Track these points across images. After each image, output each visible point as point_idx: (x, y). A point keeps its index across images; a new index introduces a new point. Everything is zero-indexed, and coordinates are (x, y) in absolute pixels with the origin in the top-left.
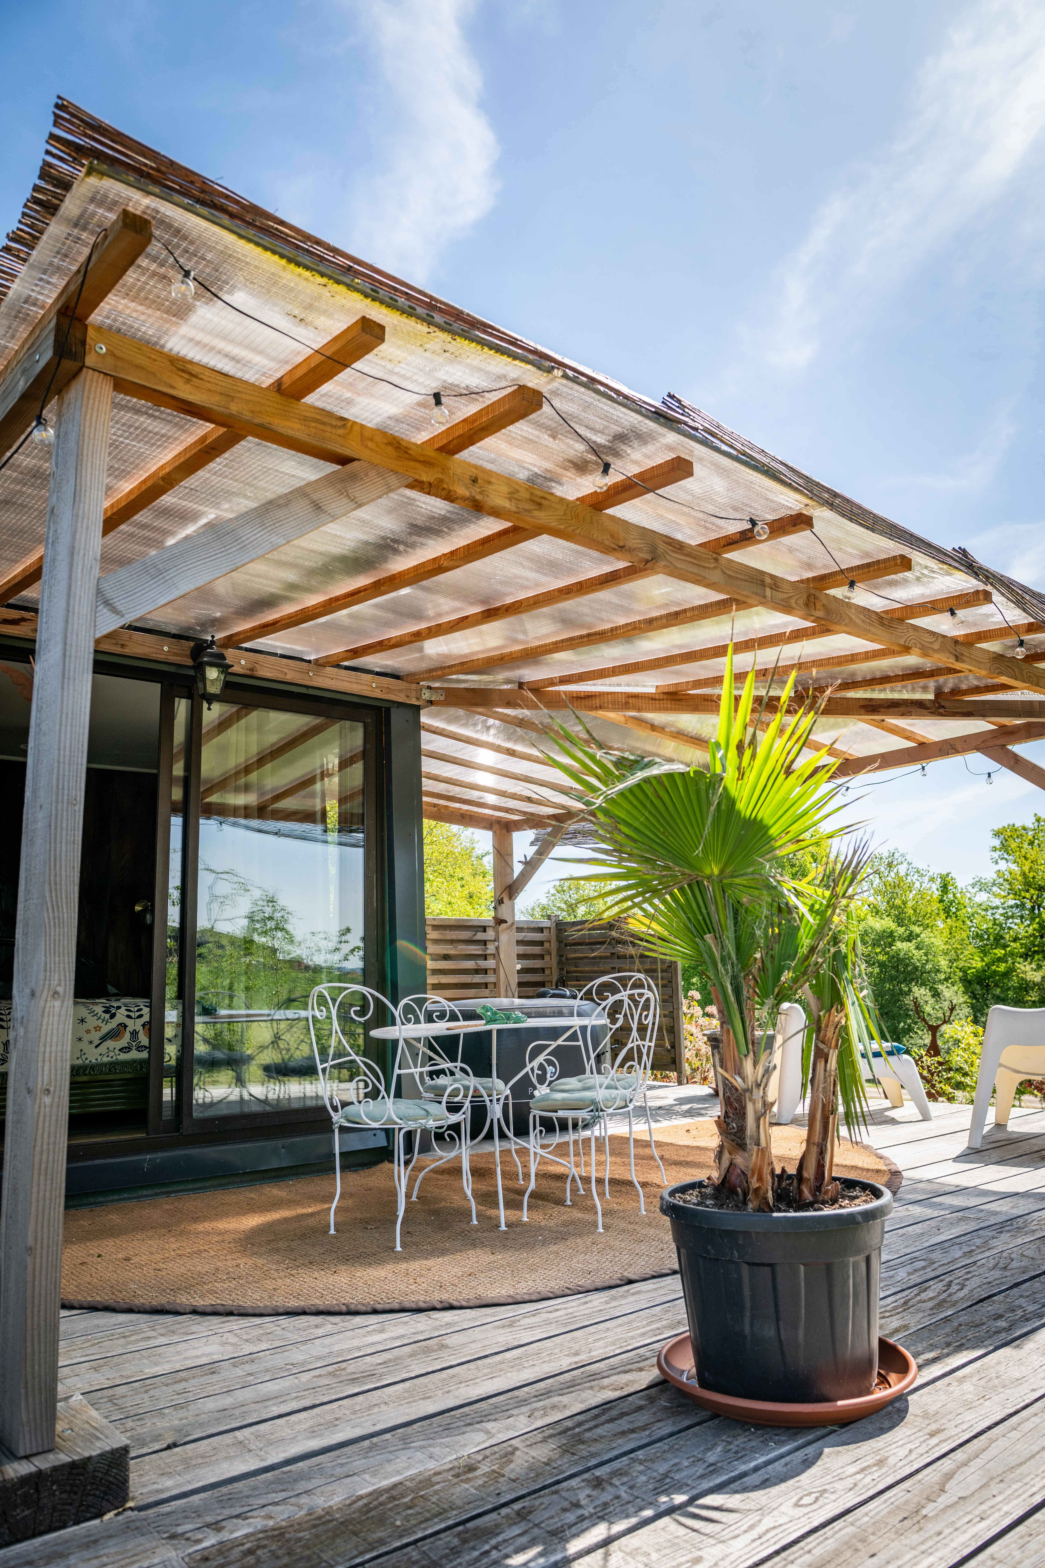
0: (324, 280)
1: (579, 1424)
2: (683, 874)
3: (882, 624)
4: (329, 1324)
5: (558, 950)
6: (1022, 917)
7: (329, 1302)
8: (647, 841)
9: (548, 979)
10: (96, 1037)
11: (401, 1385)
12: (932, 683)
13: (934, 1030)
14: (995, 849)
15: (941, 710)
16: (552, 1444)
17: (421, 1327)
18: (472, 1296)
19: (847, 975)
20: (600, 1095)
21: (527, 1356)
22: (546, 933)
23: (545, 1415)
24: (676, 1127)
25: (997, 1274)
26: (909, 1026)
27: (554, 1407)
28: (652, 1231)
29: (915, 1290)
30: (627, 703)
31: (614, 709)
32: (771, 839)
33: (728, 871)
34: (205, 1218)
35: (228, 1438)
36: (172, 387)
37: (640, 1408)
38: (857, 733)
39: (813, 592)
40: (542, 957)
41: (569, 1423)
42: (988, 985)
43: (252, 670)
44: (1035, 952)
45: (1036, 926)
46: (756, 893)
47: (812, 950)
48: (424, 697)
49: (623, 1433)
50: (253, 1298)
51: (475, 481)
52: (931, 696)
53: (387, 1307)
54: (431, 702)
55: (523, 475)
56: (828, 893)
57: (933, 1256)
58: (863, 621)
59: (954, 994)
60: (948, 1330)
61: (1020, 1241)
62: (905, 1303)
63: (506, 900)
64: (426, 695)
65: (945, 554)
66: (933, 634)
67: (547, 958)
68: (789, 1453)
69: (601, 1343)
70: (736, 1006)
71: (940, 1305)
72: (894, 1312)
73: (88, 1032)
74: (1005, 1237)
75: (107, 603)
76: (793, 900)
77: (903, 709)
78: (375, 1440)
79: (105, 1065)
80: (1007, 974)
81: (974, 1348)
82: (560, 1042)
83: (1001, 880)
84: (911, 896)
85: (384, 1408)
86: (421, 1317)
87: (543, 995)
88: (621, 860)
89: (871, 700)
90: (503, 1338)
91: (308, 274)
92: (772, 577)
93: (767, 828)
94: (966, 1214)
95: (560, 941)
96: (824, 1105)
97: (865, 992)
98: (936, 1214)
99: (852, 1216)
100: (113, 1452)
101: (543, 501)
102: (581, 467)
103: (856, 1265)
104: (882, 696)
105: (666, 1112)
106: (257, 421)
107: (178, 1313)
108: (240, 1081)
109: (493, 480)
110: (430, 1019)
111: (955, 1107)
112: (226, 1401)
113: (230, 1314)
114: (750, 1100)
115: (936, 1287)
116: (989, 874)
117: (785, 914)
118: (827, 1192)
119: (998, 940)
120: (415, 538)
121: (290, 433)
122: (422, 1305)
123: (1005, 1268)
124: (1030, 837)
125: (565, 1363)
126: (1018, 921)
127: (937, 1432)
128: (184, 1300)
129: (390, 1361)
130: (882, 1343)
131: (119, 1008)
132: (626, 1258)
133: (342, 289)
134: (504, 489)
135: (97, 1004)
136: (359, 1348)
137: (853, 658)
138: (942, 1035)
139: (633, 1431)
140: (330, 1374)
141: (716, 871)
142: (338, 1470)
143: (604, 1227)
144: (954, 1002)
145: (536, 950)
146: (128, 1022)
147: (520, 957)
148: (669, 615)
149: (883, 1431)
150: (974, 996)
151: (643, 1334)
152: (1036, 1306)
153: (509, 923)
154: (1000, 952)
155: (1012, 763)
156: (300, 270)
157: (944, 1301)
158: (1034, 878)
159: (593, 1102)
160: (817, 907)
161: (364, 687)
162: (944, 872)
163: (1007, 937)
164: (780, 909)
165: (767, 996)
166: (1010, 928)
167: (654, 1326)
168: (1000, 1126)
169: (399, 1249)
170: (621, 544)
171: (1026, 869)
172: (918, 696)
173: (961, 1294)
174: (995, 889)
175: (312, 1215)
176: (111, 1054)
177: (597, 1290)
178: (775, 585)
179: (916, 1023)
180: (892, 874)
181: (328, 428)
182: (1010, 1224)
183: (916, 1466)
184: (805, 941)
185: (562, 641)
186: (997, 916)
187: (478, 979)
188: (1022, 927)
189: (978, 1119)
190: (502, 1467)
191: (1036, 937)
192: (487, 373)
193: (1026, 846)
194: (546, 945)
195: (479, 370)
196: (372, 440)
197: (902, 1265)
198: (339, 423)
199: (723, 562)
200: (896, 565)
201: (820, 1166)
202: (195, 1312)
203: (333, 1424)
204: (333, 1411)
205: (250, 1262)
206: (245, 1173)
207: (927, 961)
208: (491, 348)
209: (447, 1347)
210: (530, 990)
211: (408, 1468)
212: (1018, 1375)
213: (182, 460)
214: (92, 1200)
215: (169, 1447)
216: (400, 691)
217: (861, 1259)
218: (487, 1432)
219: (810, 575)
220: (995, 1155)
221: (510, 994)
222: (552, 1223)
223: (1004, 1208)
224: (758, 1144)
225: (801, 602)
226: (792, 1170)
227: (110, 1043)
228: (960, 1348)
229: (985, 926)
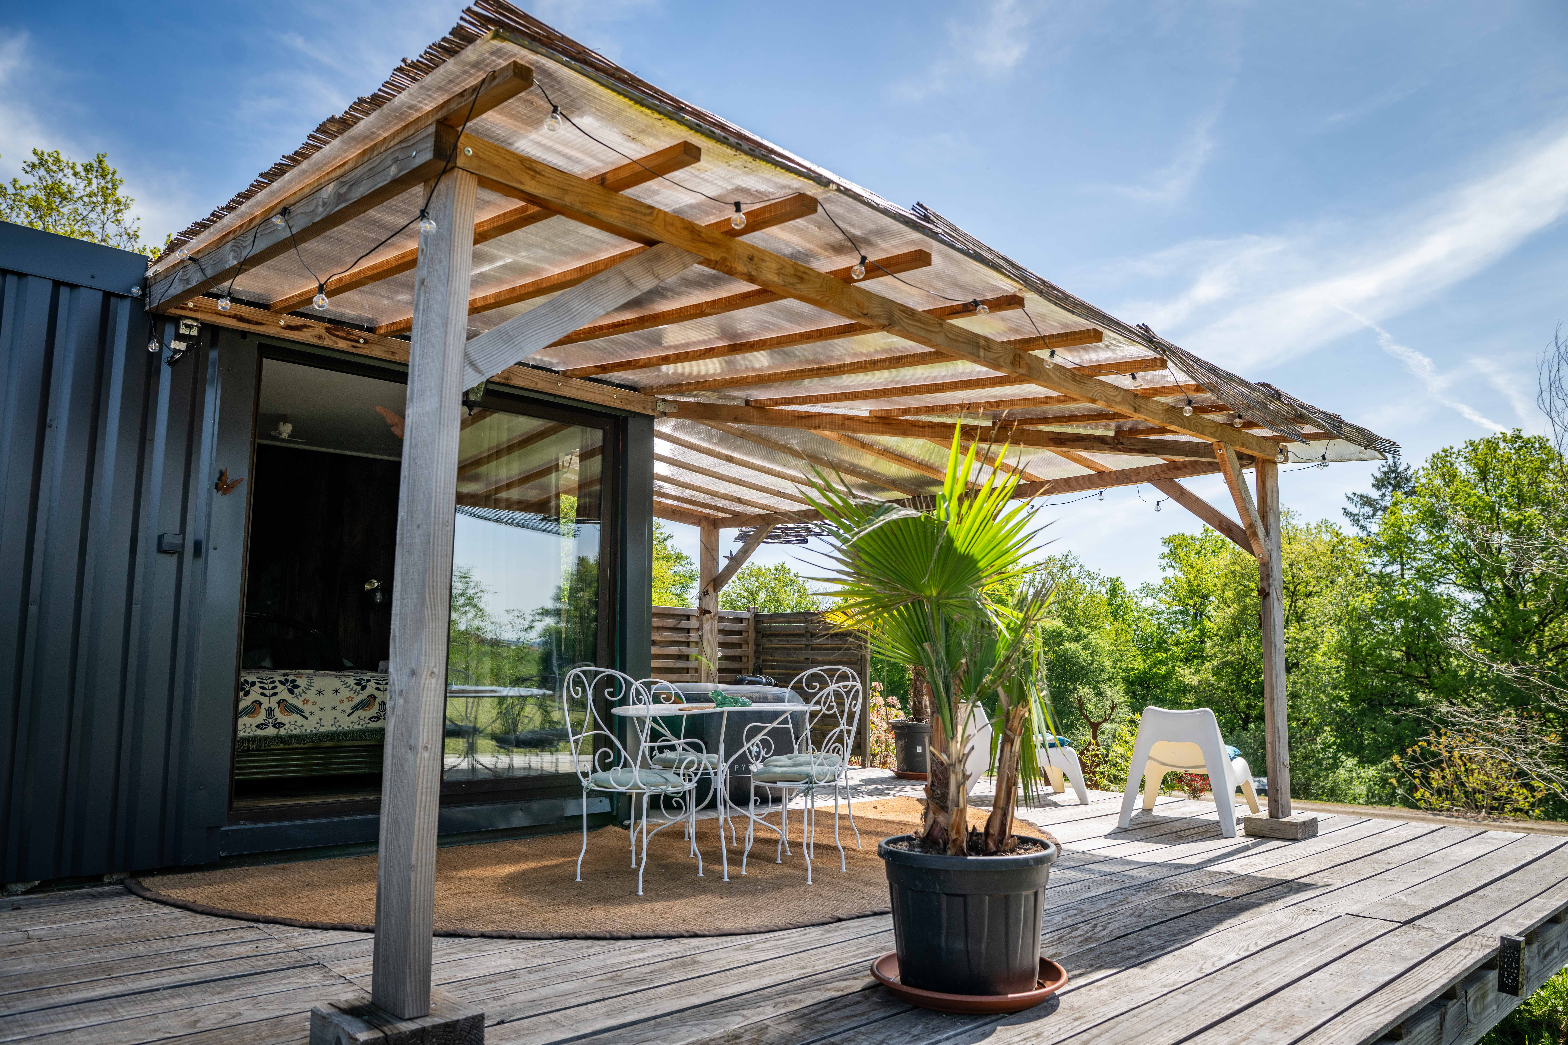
0: (661, 116)
1: (814, 1012)
2: (908, 594)
3: (1075, 380)
4: (597, 946)
5: (756, 640)
6: (1184, 623)
7: (592, 931)
8: (881, 566)
9: (744, 666)
10: (348, 706)
11: (669, 987)
12: (1113, 424)
13: (1095, 727)
14: (1163, 556)
15: (1120, 446)
16: (795, 1023)
17: (674, 949)
18: (711, 927)
19: (1032, 679)
20: (814, 770)
21: (764, 969)
22: (745, 624)
23: (786, 1006)
24: (864, 803)
25: (1133, 920)
26: (1072, 722)
27: (792, 1001)
28: (853, 884)
29: (1068, 929)
30: (843, 424)
31: (831, 429)
32: (980, 570)
33: (944, 593)
34: (462, 868)
35: (543, 1018)
36: (522, 183)
37: (858, 1002)
38: (1044, 460)
39: (1018, 352)
40: (740, 646)
41: (806, 1011)
42: (1148, 687)
43: (507, 379)
44: (1195, 656)
45: (1197, 632)
46: (965, 611)
47: (1008, 659)
48: (658, 408)
49: (847, 1017)
50: (527, 927)
51: (751, 259)
52: (1111, 433)
53: (644, 934)
54: (665, 414)
55: (788, 251)
56: (1021, 616)
57: (1083, 906)
58: (1059, 378)
59: (1115, 693)
60: (1092, 956)
61: (1153, 898)
62: (1060, 938)
63: (711, 592)
64: (661, 407)
65: (1131, 331)
66: (1117, 388)
67: (744, 647)
68: (972, 1029)
69: (822, 961)
70: (945, 700)
71: (1087, 940)
72: (1051, 944)
73: (342, 701)
74: (1142, 894)
75: (472, 364)
76: (994, 619)
77: (1086, 443)
78: (658, 1020)
79: (356, 732)
80: (1167, 677)
81: (1110, 968)
82: (775, 724)
83: (1167, 587)
84: (1082, 598)
85: (659, 1001)
86: (673, 942)
87: (740, 682)
88: (860, 581)
89: (1059, 433)
90: (743, 957)
91: (649, 112)
92: (986, 339)
93: (976, 562)
94: (1113, 877)
95: (757, 631)
96: (1008, 778)
97: (1045, 693)
98: (1087, 877)
99: (1026, 860)
100: (474, 1017)
101: (805, 276)
102: (838, 249)
103: (1027, 897)
104: (1069, 430)
105: (855, 790)
106: (585, 210)
107: (468, 936)
108: (471, 750)
109: (765, 258)
110: (657, 700)
111: (1108, 794)
112: (534, 995)
113: (513, 937)
114: (954, 772)
115: (1085, 928)
116: (1156, 579)
117: (986, 630)
118: (1007, 844)
119: (1161, 645)
120: (683, 289)
121: (610, 220)
122: (672, 933)
123: (1139, 916)
124: (1198, 547)
125: (796, 974)
126: (1180, 626)
127: (1080, 1018)
128: (470, 927)
129: (655, 971)
130: (1042, 960)
131: (368, 681)
132: (833, 903)
133: (673, 123)
134: (774, 266)
135: (349, 676)
136: (628, 963)
137: (1047, 400)
138: (1103, 733)
139: (855, 1016)
140: (610, 979)
141: (934, 593)
142: (636, 1038)
143: (812, 880)
144: (1116, 701)
145: (735, 639)
146: (377, 694)
147: (722, 645)
148: (892, 359)
149: (1040, 1017)
150: (1135, 695)
151: (855, 956)
152: (1161, 942)
153: (713, 613)
154: (1162, 655)
155: (1178, 493)
156: (643, 109)
157: (1090, 937)
158: (1198, 586)
159: (808, 776)
160: (1012, 625)
161: (605, 398)
162: (1114, 577)
163: (1170, 641)
164: (983, 625)
165: (970, 693)
166: (1173, 633)
167: (862, 951)
168: (1146, 811)
169: (641, 893)
170: (865, 312)
171: (1191, 577)
172: (1100, 432)
173: (1104, 933)
174: (1161, 595)
175: (557, 866)
176: (362, 722)
177: (813, 925)
178: (988, 346)
179: (1078, 720)
180: (1065, 576)
181: (639, 216)
182: (1147, 886)
183: (1063, 1037)
184: (1001, 651)
185: (794, 372)
186: (1162, 621)
187: (680, 664)
188: (1184, 632)
189: (1127, 805)
190: (760, 1036)
191: (1196, 643)
192: (776, 183)
193: (1193, 555)
194: (745, 635)
195: (769, 180)
196: (672, 225)
197: (1059, 912)
198: (648, 211)
199: (946, 327)
200: (1090, 337)
201: (1003, 825)
202: (483, 935)
203: (624, 1010)
204: (620, 1003)
205: (516, 901)
206: (487, 831)
207: (1093, 661)
208: (782, 168)
209: (699, 962)
210: (728, 677)
211: (689, 1036)
212: (1141, 985)
213: (501, 223)
214: (352, 850)
215: (498, 1024)
216: (637, 402)
217: (1031, 892)
218: (744, 1016)
219: (1017, 338)
220: (1140, 834)
221: (710, 679)
222: (767, 877)
223: (1144, 874)
224: (958, 806)
225: (1008, 361)
226: (981, 829)
227: (360, 713)
228: (1100, 968)
229: (1149, 631)
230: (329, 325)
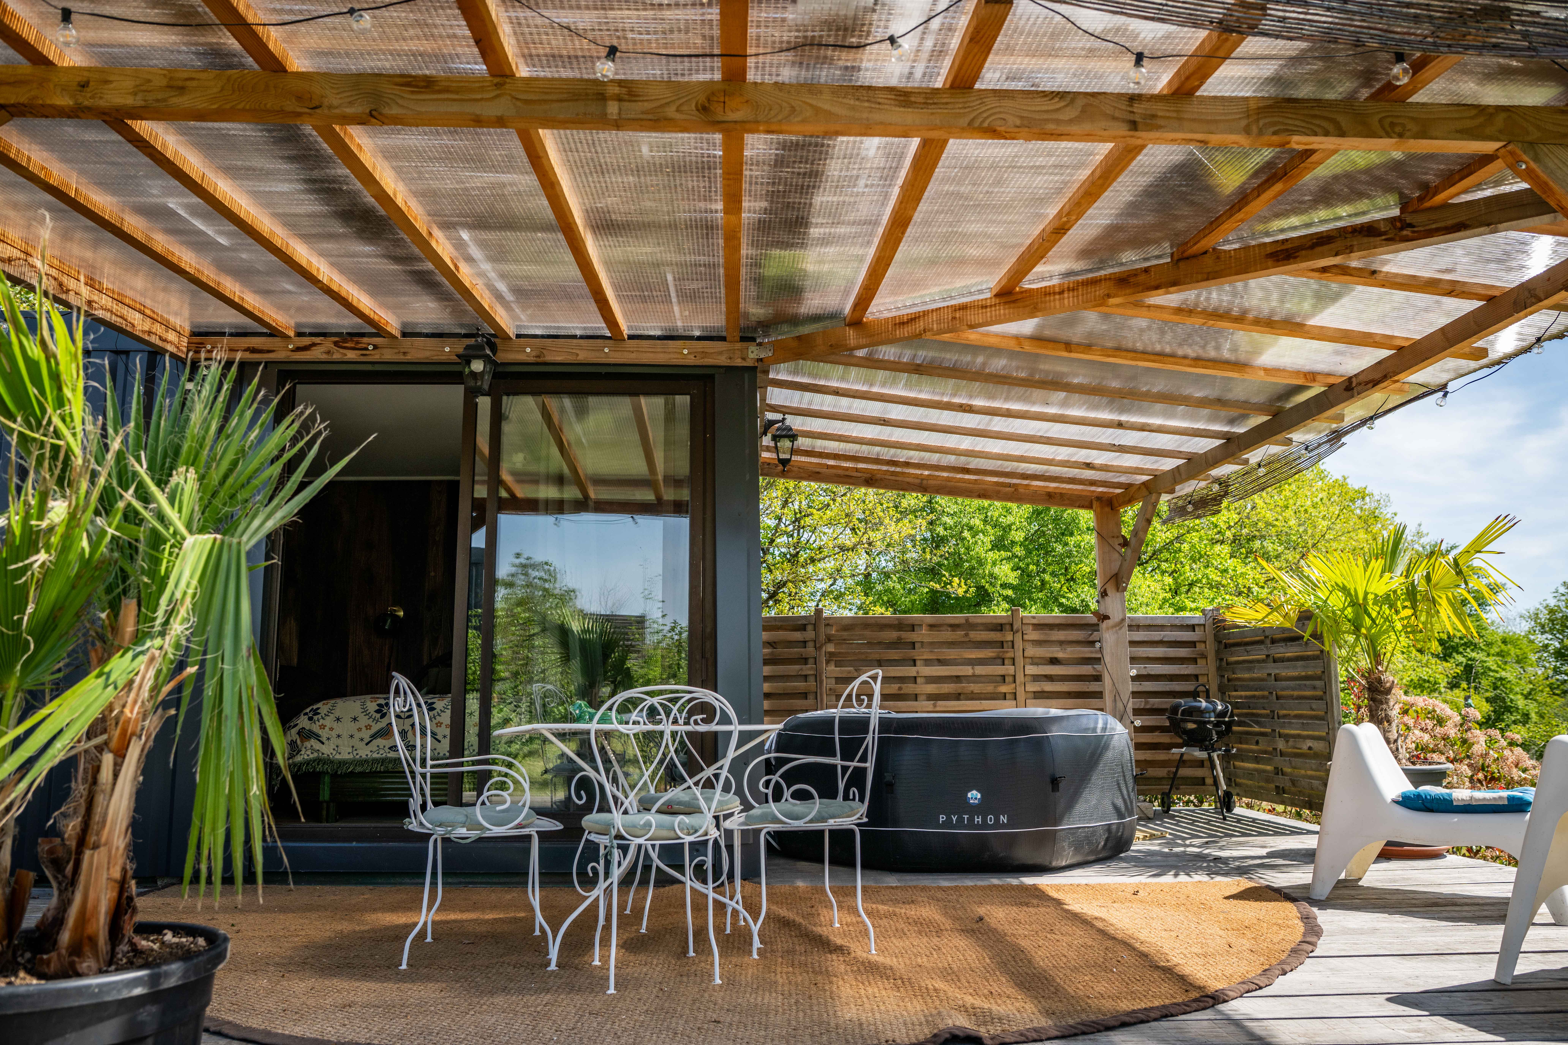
5: (1218, 652)
10: (366, 735)
22: (1193, 631)
30: (953, 319)
40: (1194, 661)
43: (539, 356)
48: (751, 356)
54: (761, 361)
63: (1111, 592)
64: (754, 353)
67: (1201, 663)
73: (360, 729)
77: (1338, 245)
145: (1175, 652)
153: (1116, 620)
161: (672, 356)
176: (379, 752)
194: (1200, 647)
216: (721, 353)
227: (379, 741)
230: (336, 339)
